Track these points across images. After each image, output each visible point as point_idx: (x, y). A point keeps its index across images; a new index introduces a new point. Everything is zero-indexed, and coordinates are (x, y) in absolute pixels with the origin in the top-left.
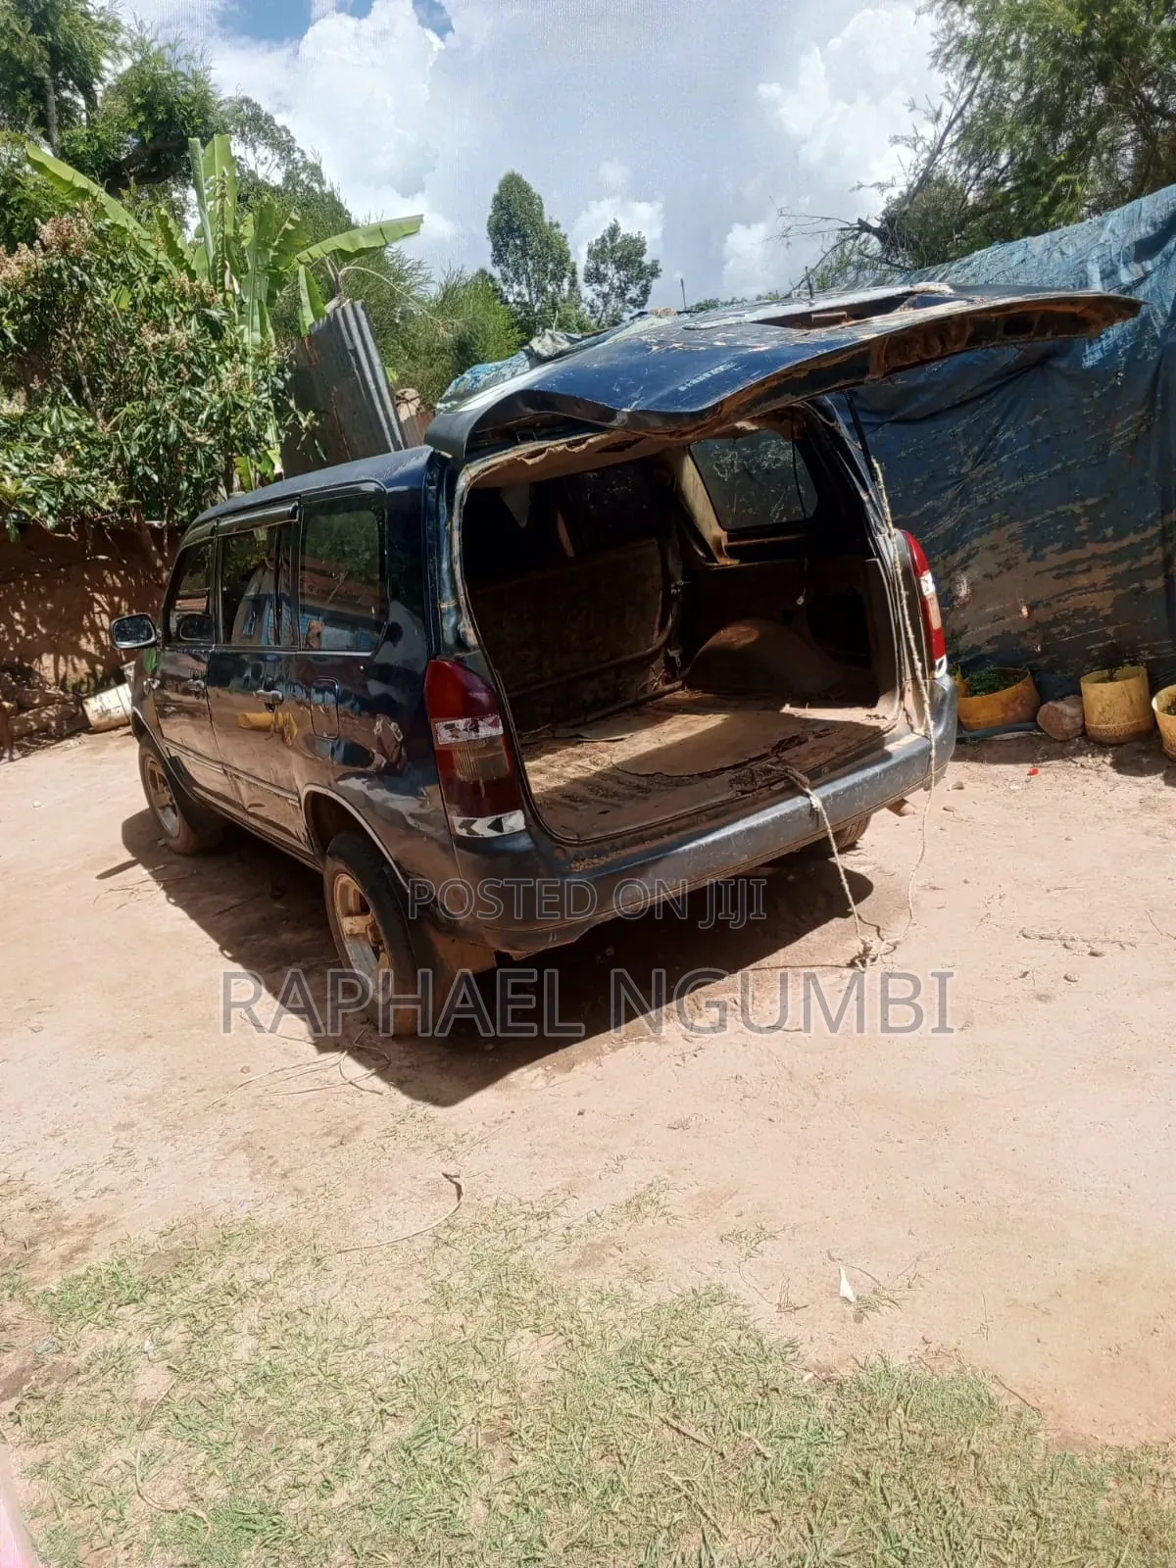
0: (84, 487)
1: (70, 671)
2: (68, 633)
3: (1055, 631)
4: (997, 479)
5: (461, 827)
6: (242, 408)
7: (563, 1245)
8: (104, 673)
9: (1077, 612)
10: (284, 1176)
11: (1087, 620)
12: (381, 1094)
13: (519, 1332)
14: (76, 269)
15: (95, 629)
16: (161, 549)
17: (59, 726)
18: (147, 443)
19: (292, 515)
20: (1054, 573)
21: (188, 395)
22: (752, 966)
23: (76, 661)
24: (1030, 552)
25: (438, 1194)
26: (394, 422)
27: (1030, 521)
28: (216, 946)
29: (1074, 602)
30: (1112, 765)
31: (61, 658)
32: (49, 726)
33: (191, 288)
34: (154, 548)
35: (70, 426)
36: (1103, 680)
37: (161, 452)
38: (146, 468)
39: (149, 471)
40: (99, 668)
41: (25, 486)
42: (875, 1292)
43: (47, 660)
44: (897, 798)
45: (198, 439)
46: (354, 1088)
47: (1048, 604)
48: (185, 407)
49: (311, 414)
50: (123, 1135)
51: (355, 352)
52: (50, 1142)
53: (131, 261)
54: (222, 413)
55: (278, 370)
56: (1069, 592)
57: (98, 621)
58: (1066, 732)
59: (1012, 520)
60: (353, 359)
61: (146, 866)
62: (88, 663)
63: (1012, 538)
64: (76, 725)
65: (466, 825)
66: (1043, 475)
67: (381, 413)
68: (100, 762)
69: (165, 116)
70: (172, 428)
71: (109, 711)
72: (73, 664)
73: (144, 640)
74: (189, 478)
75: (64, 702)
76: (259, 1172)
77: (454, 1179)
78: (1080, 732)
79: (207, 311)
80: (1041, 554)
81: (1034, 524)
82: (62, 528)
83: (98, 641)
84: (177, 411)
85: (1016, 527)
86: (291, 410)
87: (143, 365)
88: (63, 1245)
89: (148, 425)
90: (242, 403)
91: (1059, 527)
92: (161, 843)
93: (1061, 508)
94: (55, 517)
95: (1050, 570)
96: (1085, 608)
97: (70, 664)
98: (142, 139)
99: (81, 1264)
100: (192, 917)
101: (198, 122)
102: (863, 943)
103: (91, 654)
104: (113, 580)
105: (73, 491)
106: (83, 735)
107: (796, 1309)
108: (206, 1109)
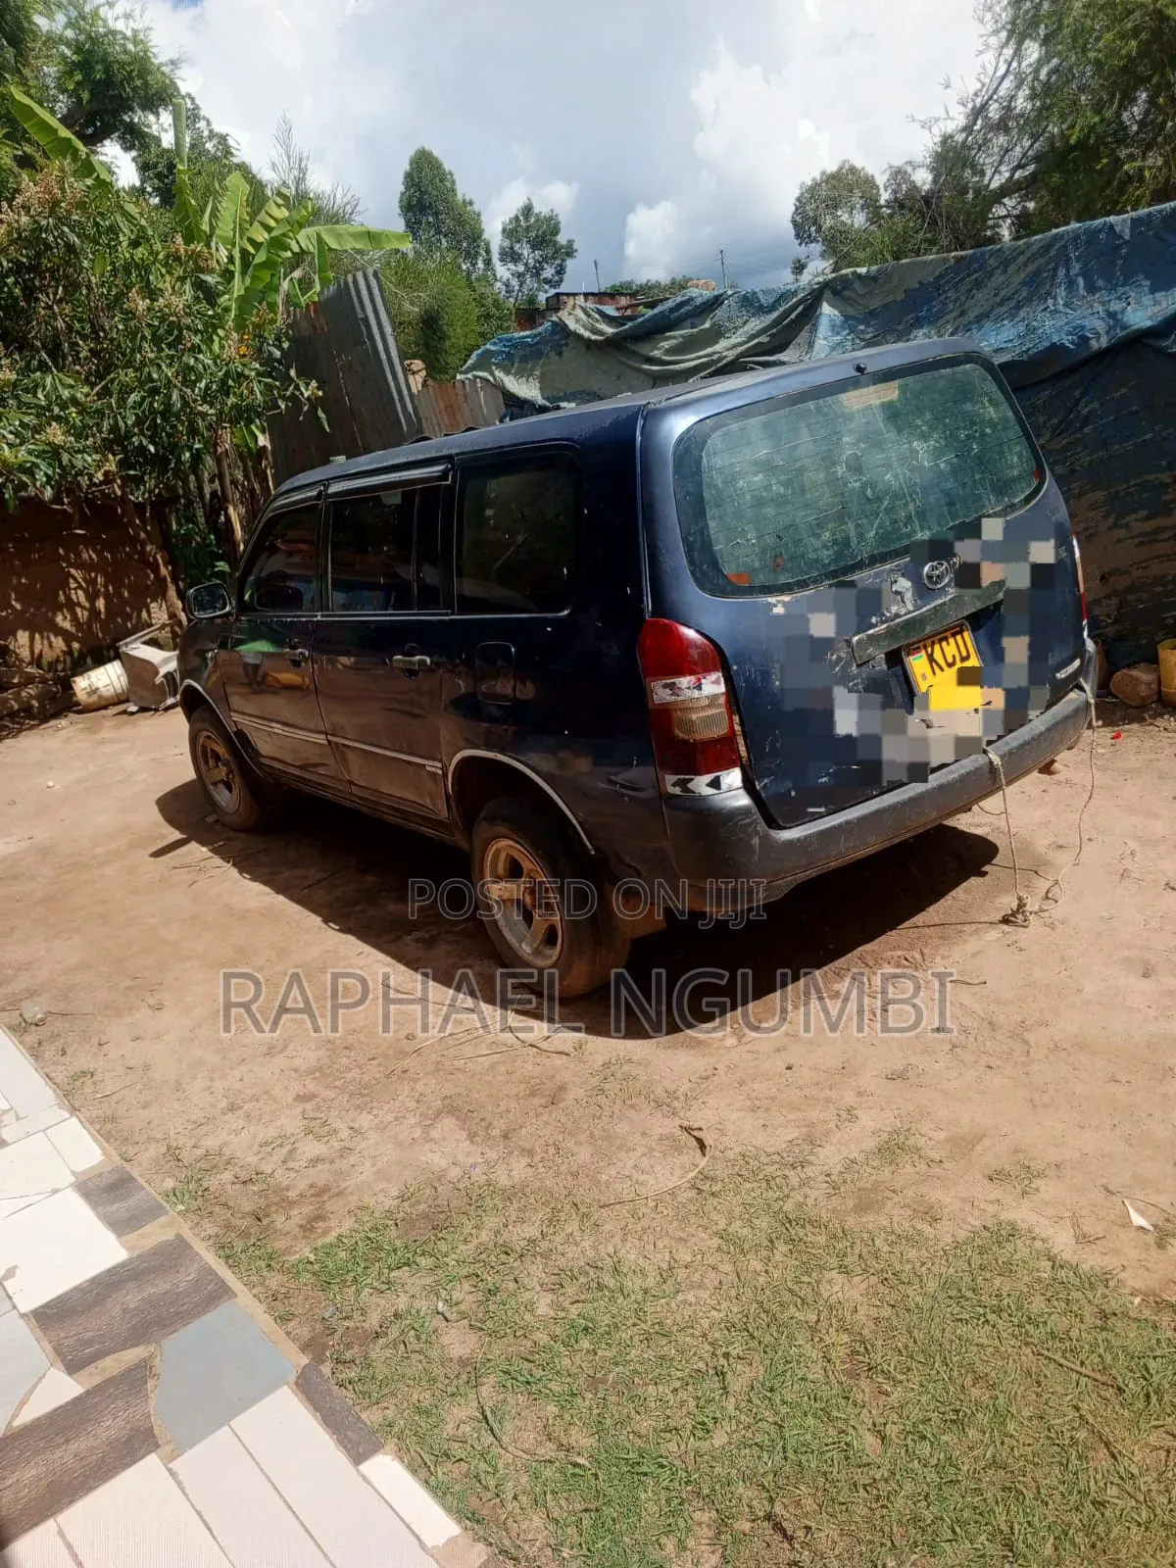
0: (80, 456)
1: (46, 650)
2: (44, 610)
3: (1131, 598)
4: (1079, 450)
5: (674, 785)
6: (247, 378)
7: (832, 1191)
8: (80, 651)
9: (1159, 580)
10: (506, 1137)
11: (1166, 587)
12: (567, 1054)
13: (828, 1275)
14: (66, 229)
15: (71, 605)
16: (144, 522)
17: (42, 707)
18: (143, 412)
19: (444, 475)
20: (1136, 540)
21: (192, 362)
23: (53, 638)
24: (1111, 520)
25: (679, 1149)
26: (405, 393)
27: (1113, 490)
28: (318, 920)
29: (1156, 569)
31: (37, 636)
32: (32, 706)
33: (186, 251)
34: (137, 521)
35: (66, 394)
37: (159, 421)
38: (142, 438)
39: (145, 442)
40: (76, 645)
41: (22, 454)
42: (1168, 1220)
43: (23, 637)
45: (200, 408)
46: (535, 1050)
47: (1127, 572)
48: (188, 376)
49: (314, 384)
50: (308, 1106)
51: (366, 320)
52: (229, 1117)
53: (121, 225)
54: (223, 382)
55: (276, 340)
56: (1147, 560)
57: (74, 597)
58: (1143, 698)
59: (1093, 489)
60: (364, 329)
61: (203, 844)
62: (65, 640)
63: (1093, 507)
64: (58, 703)
65: (682, 784)
66: (1129, 445)
67: (392, 384)
68: (103, 742)
69: (103, 76)
70: (175, 396)
71: (97, 689)
72: (50, 643)
73: (221, 609)
74: (190, 448)
75: (44, 681)
76: (475, 1134)
77: (695, 1133)
78: (1155, 698)
79: (201, 276)
80: (1123, 521)
81: (1116, 493)
82: (57, 499)
83: (75, 618)
84: (180, 378)
85: (1097, 496)
86: (292, 379)
87: (135, 331)
88: (297, 1216)
89: (142, 393)
90: (247, 372)
91: (1144, 496)
92: (210, 819)
93: (1148, 477)
94: (52, 487)
95: (1132, 538)
96: (1165, 576)
97: (46, 642)
98: (80, 100)
99: (325, 1233)
100: (278, 893)
101: (138, 83)
102: (1020, 899)
103: (67, 631)
104: (89, 555)
105: (70, 461)
106: (71, 715)
107: (1097, 1239)
108: (388, 1076)
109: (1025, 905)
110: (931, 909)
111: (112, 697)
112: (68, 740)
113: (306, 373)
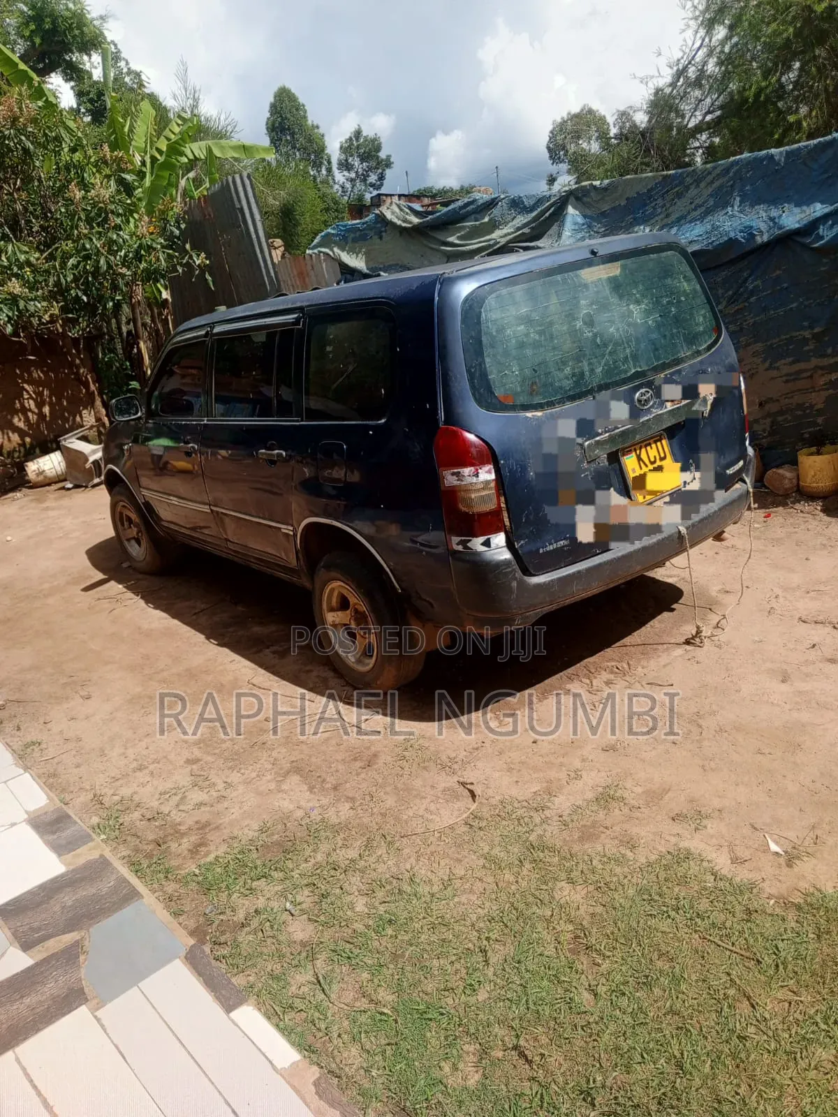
0: (32, 303)
1: (6, 442)
2: (5, 413)
3: (780, 419)
4: (747, 314)
5: (458, 544)
6: (155, 249)
7: (564, 828)
8: (31, 444)
9: (800, 406)
10: (335, 788)
11: (804, 411)
13: (559, 884)
14: (23, 138)
15: (24, 410)
16: (78, 352)
18: (79, 273)
21: (115, 237)
22: (617, 644)
23: (11, 434)
24: (767, 364)
25: (457, 797)
26: (269, 262)
27: (769, 343)
28: (202, 637)
29: (798, 399)
30: (821, 511)
31: (1, 432)
33: (111, 157)
34: (74, 351)
35: (22, 258)
36: (812, 454)
37: (90, 279)
38: (78, 291)
39: (80, 294)
40: (28, 440)
42: (794, 848)
44: (719, 531)
45: (120, 270)
47: (777, 401)
48: (112, 248)
49: (203, 255)
50: (195, 767)
51: (242, 209)
52: (138, 774)
53: (64, 136)
54: (137, 252)
55: (176, 222)
56: (792, 392)
57: (27, 405)
58: (786, 489)
59: (756, 342)
60: (239, 215)
61: (119, 582)
62: (19, 436)
64: (16, 482)
65: (464, 543)
66: (781, 311)
67: (259, 256)
68: (47, 509)
69: (51, 26)
70: (102, 261)
71: (43, 471)
72: (9, 438)
73: (134, 415)
74: (113, 300)
76: (314, 787)
77: (468, 786)
78: (795, 489)
79: (123, 175)
80: (775, 365)
81: (772, 345)
82: (16, 334)
83: (27, 420)
84: (106, 248)
85: (759, 346)
86: (187, 251)
87: (71, 215)
88: (186, 843)
89: (79, 259)
90: (154, 245)
91: (791, 347)
92: (125, 565)
93: (795, 334)
94: (12, 325)
95: (781, 377)
96: (804, 404)
97: (6, 437)
98: (33, 43)
99: (206, 855)
100: (173, 618)
101: (77, 32)
102: (698, 627)
103: (21, 429)
104: (37, 374)
105: (25, 306)
106: (24, 489)
107: (746, 861)
108: (252, 747)
109: (701, 632)
110: (635, 634)
111: (54, 477)
112: (21, 508)
113: (197, 247)
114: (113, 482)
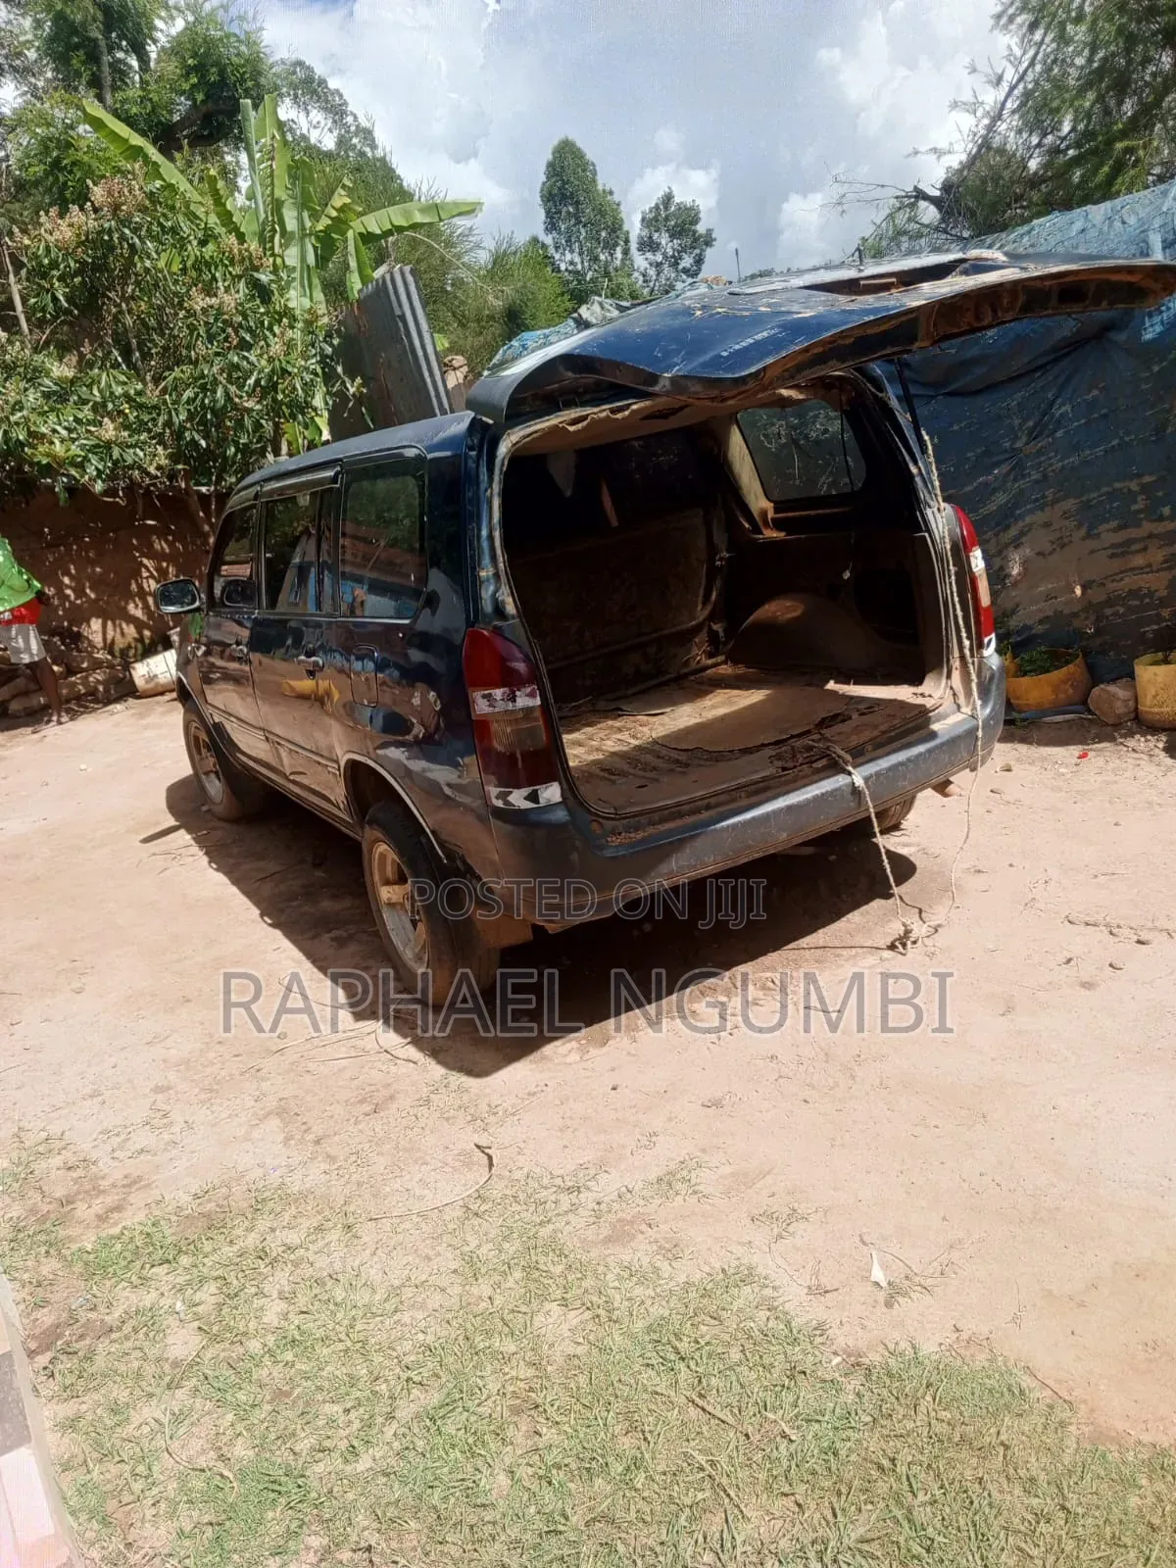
0: (132, 451)
1: (118, 636)
2: (116, 598)
3: (1108, 611)
4: (1052, 454)
5: (497, 798)
6: (290, 374)
7: (593, 1220)
8: (151, 638)
9: (1133, 593)
10: (318, 1142)
11: (1142, 601)
12: (415, 1063)
13: (547, 1306)
15: (142, 594)
16: (208, 514)
17: (107, 690)
18: (195, 408)
19: (334, 479)
20: (1110, 551)
21: (236, 359)
23: (124, 626)
24: (1083, 531)
25: (469, 1165)
26: (441, 390)
27: (1084, 499)
28: (256, 912)
29: (1129, 582)
30: (1165, 749)
31: (109, 623)
32: (97, 689)
33: (240, 251)
34: (201, 514)
35: (119, 391)
36: (1156, 663)
37: (209, 417)
38: (194, 433)
39: (197, 437)
40: (147, 633)
41: (75, 449)
42: (907, 1277)
43: (96, 624)
45: (246, 404)
46: (389, 1056)
47: (1103, 585)
48: (233, 371)
49: (359, 380)
50: (160, 1097)
51: (403, 317)
52: (89, 1102)
53: (182, 224)
54: (271, 379)
55: (326, 336)
56: (1122, 572)
57: (145, 585)
58: (1119, 716)
59: (1067, 497)
60: (400, 324)
61: (189, 831)
62: (136, 627)
63: (1066, 515)
64: (123, 689)
65: (503, 796)
66: (1099, 451)
67: (428, 380)
68: (146, 727)
69: (217, 78)
70: (220, 392)
71: (156, 676)
72: (122, 629)
73: (189, 604)
74: (236, 444)
75: (111, 666)
76: (293, 1137)
77: (487, 1151)
78: (1132, 716)
79: (255, 274)
80: (1096, 532)
81: (1089, 501)
82: (111, 492)
83: (146, 606)
84: (225, 375)
85: (1070, 504)
86: (339, 376)
87: (192, 328)
88: (98, 1205)
89: (196, 390)
90: (290, 369)
91: (1115, 505)
92: (204, 808)
93: (1117, 485)
94: (103, 481)
95: (1105, 549)
96: (1140, 589)
97: (118, 630)
98: (194, 101)
99: (116, 1224)
100: (233, 883)
101: (250, 84)
102: (904, 925)
103: (137, 619)
104: (161, 546)
105: (121, 455)
106: (130, 699)
107: (826, 1292)
108: (242, 1073)
109: (911, 931)
111: (168, 684)
112: (117, 725)
113: (352, 374)
114: (183, 694)
